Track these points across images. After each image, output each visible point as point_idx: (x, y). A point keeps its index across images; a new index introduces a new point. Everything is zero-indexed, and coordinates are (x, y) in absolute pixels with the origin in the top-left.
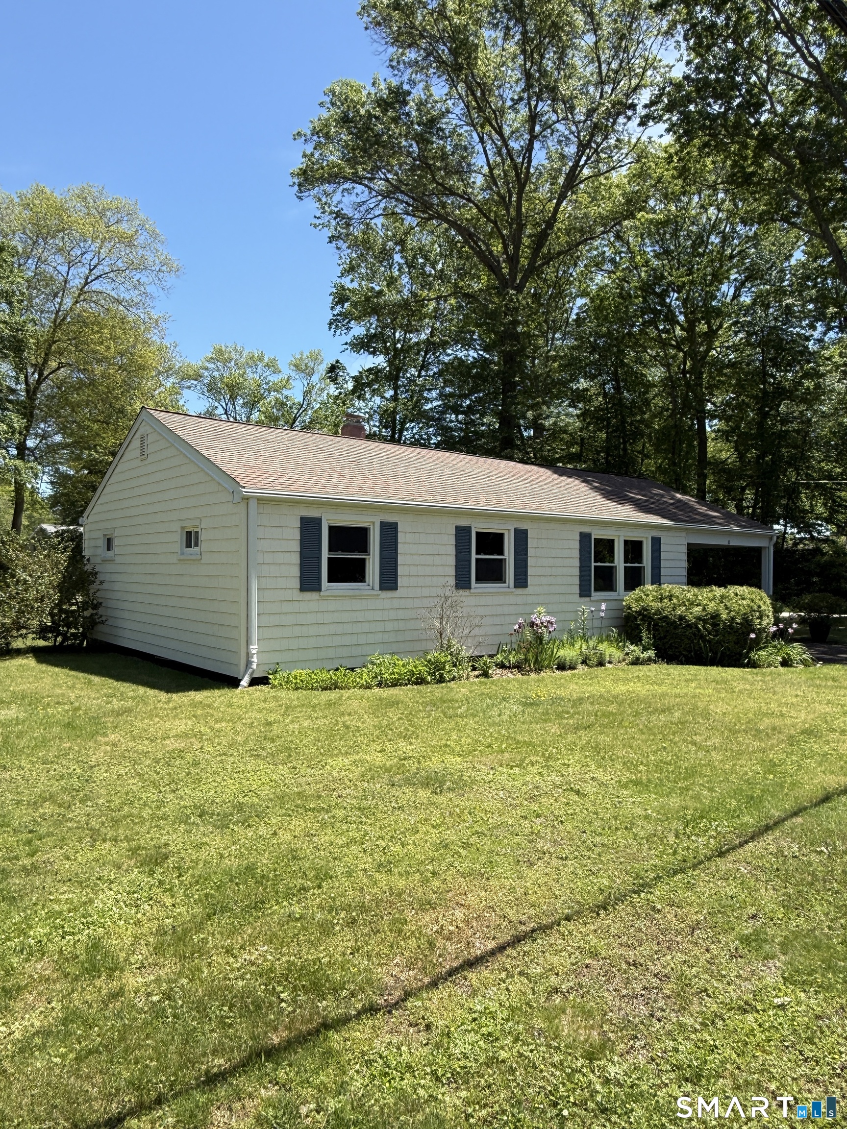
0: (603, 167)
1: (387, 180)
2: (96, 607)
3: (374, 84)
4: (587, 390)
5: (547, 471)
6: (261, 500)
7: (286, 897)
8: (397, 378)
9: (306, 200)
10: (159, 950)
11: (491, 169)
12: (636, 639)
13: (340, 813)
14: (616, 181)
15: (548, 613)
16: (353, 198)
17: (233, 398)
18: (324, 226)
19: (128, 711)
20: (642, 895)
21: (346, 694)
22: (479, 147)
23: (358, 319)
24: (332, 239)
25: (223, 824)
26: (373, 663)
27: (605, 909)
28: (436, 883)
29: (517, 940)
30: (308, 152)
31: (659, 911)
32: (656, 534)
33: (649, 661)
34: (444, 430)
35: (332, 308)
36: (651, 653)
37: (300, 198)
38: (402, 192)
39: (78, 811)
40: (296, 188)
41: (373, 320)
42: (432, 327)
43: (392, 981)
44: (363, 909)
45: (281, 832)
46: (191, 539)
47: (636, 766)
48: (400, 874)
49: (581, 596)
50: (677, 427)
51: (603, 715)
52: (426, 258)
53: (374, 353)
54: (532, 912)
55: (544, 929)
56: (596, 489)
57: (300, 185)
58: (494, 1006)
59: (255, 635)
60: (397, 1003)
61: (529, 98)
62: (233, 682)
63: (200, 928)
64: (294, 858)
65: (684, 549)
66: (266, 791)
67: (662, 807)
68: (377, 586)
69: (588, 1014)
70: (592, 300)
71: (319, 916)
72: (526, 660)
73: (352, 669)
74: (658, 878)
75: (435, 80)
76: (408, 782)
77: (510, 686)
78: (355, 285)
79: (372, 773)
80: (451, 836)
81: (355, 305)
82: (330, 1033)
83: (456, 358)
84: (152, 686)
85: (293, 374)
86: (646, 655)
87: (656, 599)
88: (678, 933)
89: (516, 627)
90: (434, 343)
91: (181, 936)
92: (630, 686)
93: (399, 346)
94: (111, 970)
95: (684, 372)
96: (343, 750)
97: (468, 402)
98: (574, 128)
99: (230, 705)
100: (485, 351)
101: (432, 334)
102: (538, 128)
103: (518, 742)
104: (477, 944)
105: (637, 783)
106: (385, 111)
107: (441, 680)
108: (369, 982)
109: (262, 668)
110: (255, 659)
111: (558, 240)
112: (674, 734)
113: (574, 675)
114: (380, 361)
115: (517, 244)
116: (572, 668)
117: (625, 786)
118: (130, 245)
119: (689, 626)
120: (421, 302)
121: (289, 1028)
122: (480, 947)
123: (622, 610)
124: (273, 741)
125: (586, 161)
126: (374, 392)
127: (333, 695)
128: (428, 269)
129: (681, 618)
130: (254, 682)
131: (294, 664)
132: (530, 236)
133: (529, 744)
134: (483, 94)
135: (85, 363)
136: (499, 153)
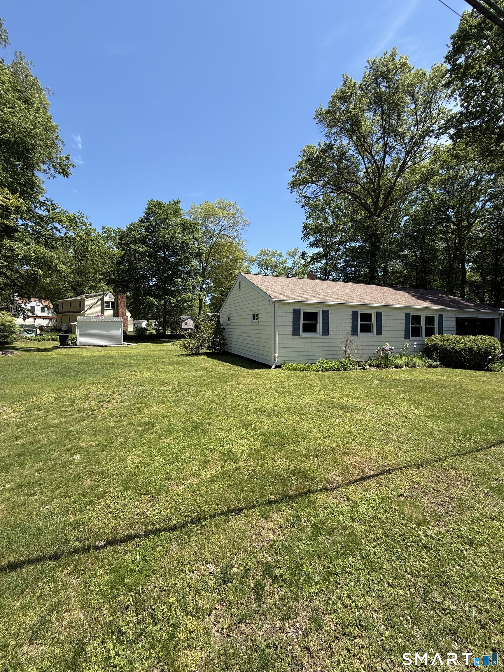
0: (417, 160)
1: (324, 181)
2: (225, 340)
3: (319, 145)
4: (408, 255)
5: (390, 289)
6: (279, 303)
7: (292, 444)
8: (327, 256)
9: (294, 193)
10: (250, 455)
11: (367, 170)
12: (431, 357)
13: (310, 416)
14: (423, 165)
15: (390, 345)
16: (311, 190)
17: (267, 268)
18: (300, 201)
19: (236, 375)
20: (439, 463)
21: (309, 373)
22: (362, 162)
23: (312, 235)
24: (303, 206)
25: (269, 416)
26: (319, 362)
27: (422, 466)
28: (348, 446)
29: (383, 473)
30: (295, 175)
31: (448, 471)
32: (441, 313)
33: (437, 366)
34: (346, 274)
35: (303, 232)
36: (438, 363)
37: (291, 192)
38: (330, 184)
39: (222, 406)
40: (290, 189)
41: (318, 235)
42: (341, 235)
43: (333, 480)
44: (320, 451)
45: (289, 420)
46: (255, 317)
47: (433, 409)
48: (334, 441)
49: (405, 338)
50: (451, 267)
51: (416, 387)
52: (339, 208)
53: (318, 247)
54: (389, 462)
55: (395, 470)
56: (413, 295)
57: (292, 188)
58: (375, 497)
59: (277, 351)
60: (335, 488)
61: (384, 137)
62: (270, 367)
63: (263, 450)
64: (294, 430)
65: (455, 320)
66: (282, 406)
67: (447, 428)
68: (321, 334)
69: (417, 507)
70: (411, 217)
71: (304, 452)
72: (381, 363)
73: (311, 364)
74: (446, 457)
75: (344, 138)
76: (334, 407)
77: (374, 374)
78: (312, 222)
79: (321, 402)
80: (353, 429)
81: (311, 230)
82: (311, 495)
83: (351, 246)
84: (243, 367)
85: (288, 257)
86: (435, 363)
87: (440, 341)
88: (457, 481)
89: (377, 350)
90: (342, 241)
91: (257, 452)
92: (429, 376)
93: (328, 243)
94: (236, 460)
95: (455, 244)
96: (310, 393)
97: (356, 263)
98: (404, 146)
99: (269, 375)
100: (363, 242)
101: (341, 238)
102: (388, 149)
103: (379, 395)
104: (366, 471)
105: (434, 416)
106: (324, 154)
107: (346, 370)
108: (324, 479)
109: (279, 362)
110: (277, 359)
111: (396, 194)
112: (451, 397)
113: (402, 370)
114: (321, 250)
115: (378, 198)
116: (401, 367)
117: (428, 417)
118: (234, 217)
119: (457, 352)
120: (337, 226)
121: (295, 490)
122: (367, 473)
123: (424, 345)
124: (284, 388)
125: (410, 159)
126: (319, 262)
127: (305, 373)
128: (340, 213)
129: (453, 349)
130: (277, 367)
131: (291, 361)
132: (383, 194)
133: (384, 397)
134: (364, 139)
135: (220, 259)
136: (370, 162)
